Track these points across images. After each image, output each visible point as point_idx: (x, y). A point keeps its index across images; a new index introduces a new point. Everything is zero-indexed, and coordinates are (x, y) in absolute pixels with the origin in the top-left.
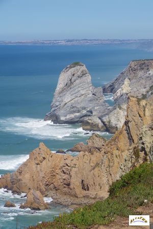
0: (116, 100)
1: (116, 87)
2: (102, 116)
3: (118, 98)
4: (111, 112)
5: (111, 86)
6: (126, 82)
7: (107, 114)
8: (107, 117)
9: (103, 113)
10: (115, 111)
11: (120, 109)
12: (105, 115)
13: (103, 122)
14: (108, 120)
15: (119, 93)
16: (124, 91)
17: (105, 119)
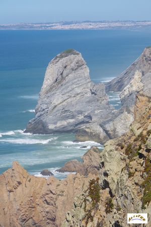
0: (123, 101)
1: (126, 83)
2: (105, 123)
3: (126, 97)
4: (116, 116)
5: (118, 82)
6: (137, 75)
7: (111, 120)
8: (111, 124)
9: (106, 118)
10: (123, 116)
11: (129, 113)
12: (108, 122)
13: (106, 132)
14: (112, 128)
15: (126, 91)
16: (134, 88)
17: (109, 127)
